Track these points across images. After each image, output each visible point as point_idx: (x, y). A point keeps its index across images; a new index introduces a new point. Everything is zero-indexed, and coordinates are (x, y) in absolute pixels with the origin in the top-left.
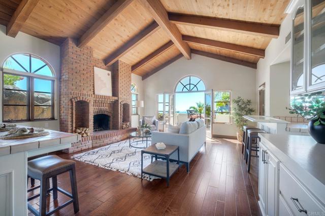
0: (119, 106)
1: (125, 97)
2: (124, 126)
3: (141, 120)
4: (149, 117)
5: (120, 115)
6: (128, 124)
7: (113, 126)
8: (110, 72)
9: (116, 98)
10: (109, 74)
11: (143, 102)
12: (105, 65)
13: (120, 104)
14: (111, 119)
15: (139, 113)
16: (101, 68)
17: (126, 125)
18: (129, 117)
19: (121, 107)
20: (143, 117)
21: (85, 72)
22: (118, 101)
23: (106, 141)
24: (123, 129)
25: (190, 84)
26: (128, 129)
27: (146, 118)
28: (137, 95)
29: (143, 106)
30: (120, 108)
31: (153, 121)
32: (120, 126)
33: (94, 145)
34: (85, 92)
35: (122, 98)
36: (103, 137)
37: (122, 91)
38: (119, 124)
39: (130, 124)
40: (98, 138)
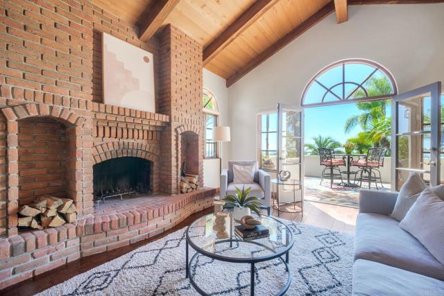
0: (173, 138)
1: (188, 117)
2: (185, 185)
3: (225, 173)
4: (245, 164)
5: (173, 159)
6: (195, 180)
7: (160, 186)
8: (150, 56)
9: (165, 118)
10: (146, 60)
11: (228, 129)
12: (139, 37)
13: (173, 133)
14: (155, 169)
15: (221, 155)
16: (126, 40)
17: (190, 182)
18: (197, 164)
19: (177, 140)
20: (231, 165)
21: (64, 35)
22: (169, 124)
23: (127, 233)
24: (182, 192)
25: (344, 83)
26: (195, 192)
27: (237, 167)
28: (216, 116)
29: (228, 139)
30: (173, 143)
31: (253, 175)
32: (174, 186)
33: (88, 252)
34: (62, 92)
35: (181, 119)
36: (115, 225)
37: (180, 102)
38: (174, 181)
39: (200, 180)
40: (98, 229)
